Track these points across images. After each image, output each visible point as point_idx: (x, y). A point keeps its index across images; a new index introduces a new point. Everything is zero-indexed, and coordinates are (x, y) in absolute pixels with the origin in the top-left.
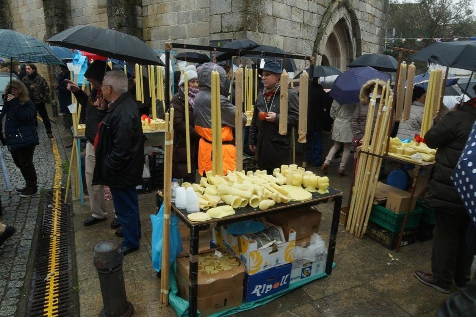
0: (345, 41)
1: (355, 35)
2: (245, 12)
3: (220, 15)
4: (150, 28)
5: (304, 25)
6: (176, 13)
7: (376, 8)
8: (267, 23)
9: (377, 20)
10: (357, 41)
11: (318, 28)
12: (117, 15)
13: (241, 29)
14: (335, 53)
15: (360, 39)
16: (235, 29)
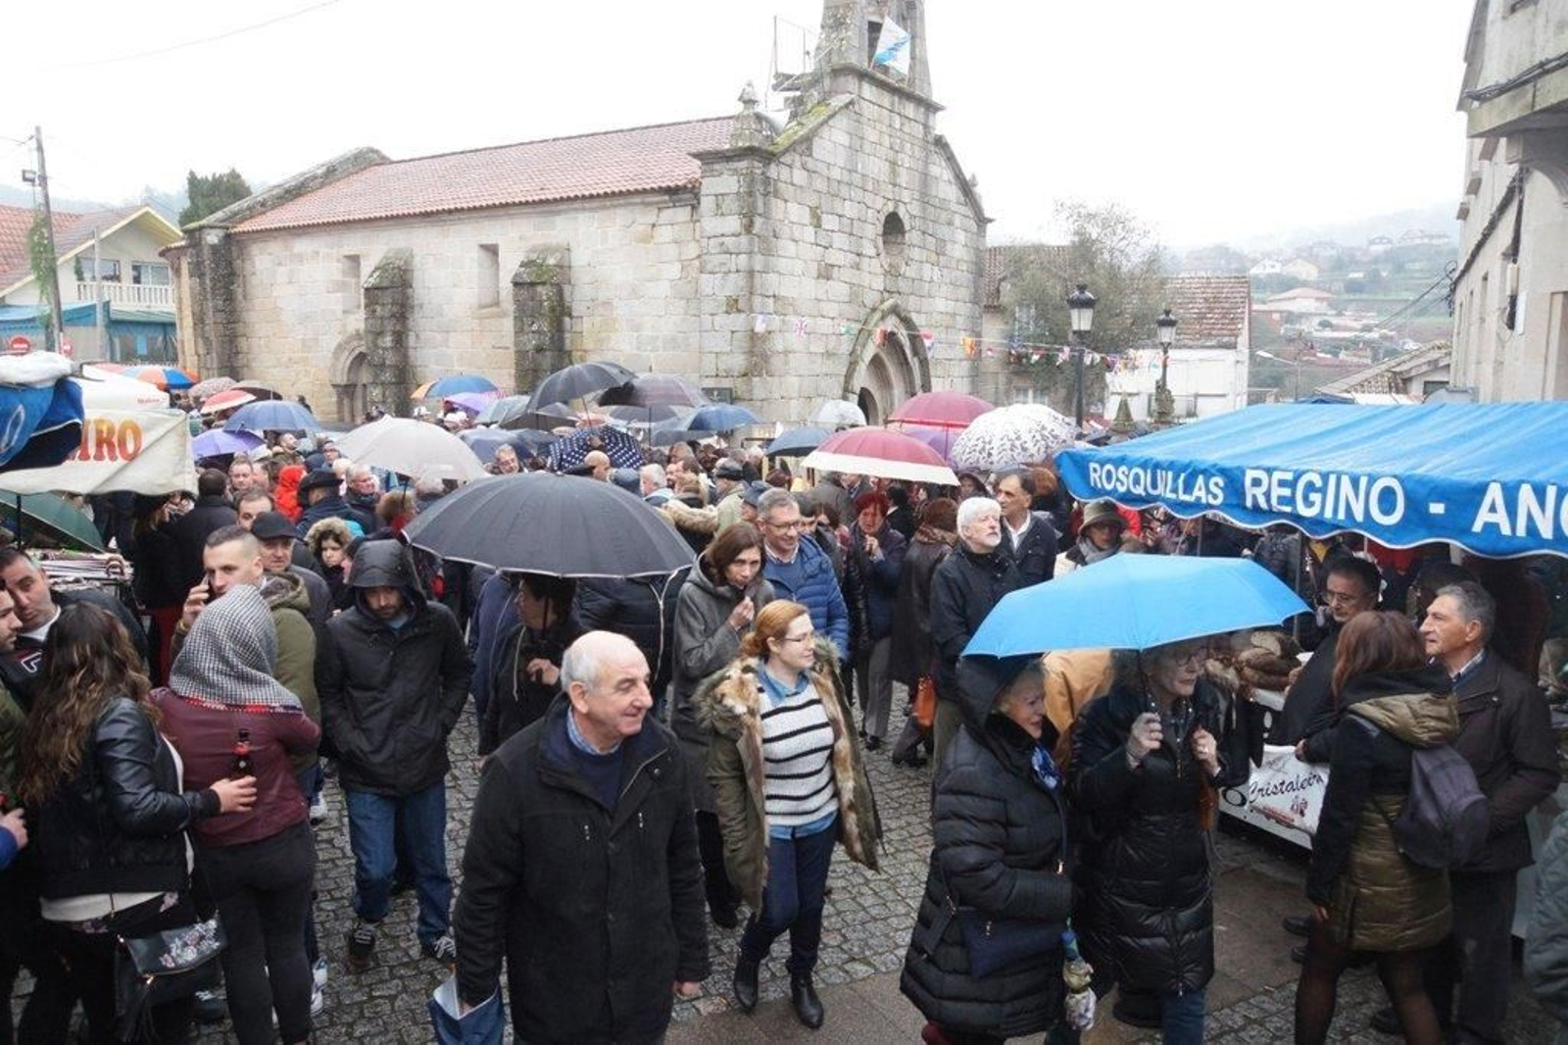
0: (901, 364)
1: (916, 353)
2: (751, 353)
3: (713, 355)
4: (585, 351)
5: (829, 354)
6: (636, 334)
7: (957, 300)
8: (776, 362)
9: (960, 320)
10: (921, 362)
11: (851, 354)
12: (533, 332)
13: (745, 375)
14: (885, 382)
15: (926, 359)
16: (736, 374)
